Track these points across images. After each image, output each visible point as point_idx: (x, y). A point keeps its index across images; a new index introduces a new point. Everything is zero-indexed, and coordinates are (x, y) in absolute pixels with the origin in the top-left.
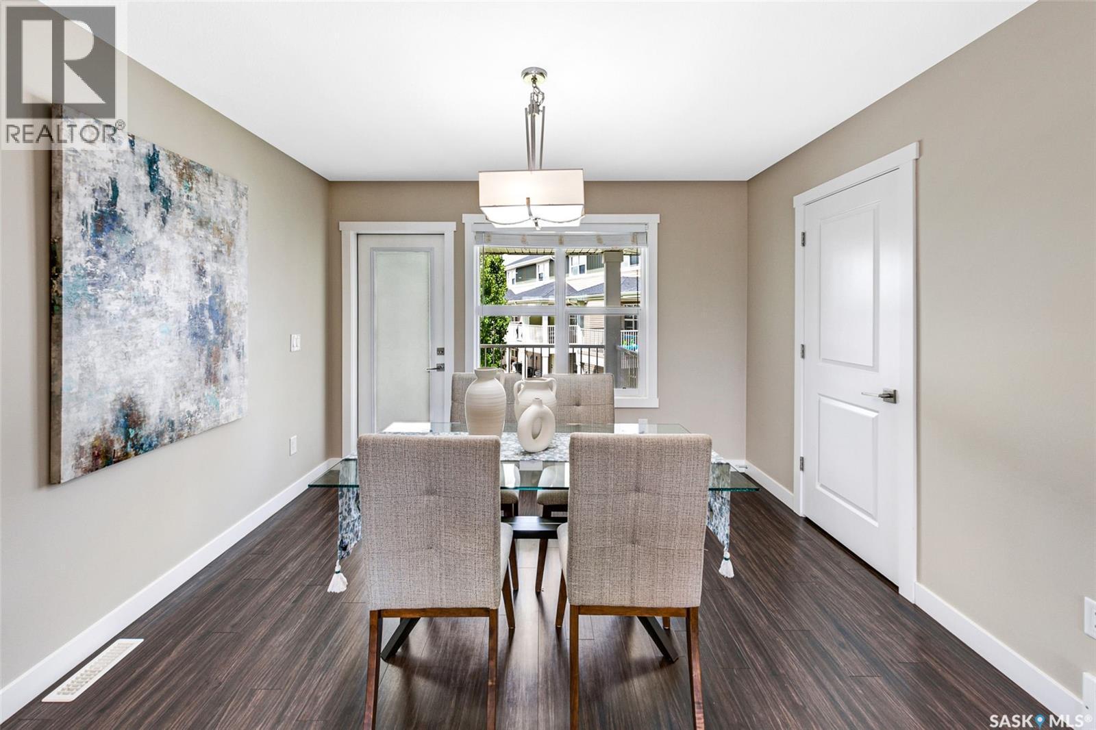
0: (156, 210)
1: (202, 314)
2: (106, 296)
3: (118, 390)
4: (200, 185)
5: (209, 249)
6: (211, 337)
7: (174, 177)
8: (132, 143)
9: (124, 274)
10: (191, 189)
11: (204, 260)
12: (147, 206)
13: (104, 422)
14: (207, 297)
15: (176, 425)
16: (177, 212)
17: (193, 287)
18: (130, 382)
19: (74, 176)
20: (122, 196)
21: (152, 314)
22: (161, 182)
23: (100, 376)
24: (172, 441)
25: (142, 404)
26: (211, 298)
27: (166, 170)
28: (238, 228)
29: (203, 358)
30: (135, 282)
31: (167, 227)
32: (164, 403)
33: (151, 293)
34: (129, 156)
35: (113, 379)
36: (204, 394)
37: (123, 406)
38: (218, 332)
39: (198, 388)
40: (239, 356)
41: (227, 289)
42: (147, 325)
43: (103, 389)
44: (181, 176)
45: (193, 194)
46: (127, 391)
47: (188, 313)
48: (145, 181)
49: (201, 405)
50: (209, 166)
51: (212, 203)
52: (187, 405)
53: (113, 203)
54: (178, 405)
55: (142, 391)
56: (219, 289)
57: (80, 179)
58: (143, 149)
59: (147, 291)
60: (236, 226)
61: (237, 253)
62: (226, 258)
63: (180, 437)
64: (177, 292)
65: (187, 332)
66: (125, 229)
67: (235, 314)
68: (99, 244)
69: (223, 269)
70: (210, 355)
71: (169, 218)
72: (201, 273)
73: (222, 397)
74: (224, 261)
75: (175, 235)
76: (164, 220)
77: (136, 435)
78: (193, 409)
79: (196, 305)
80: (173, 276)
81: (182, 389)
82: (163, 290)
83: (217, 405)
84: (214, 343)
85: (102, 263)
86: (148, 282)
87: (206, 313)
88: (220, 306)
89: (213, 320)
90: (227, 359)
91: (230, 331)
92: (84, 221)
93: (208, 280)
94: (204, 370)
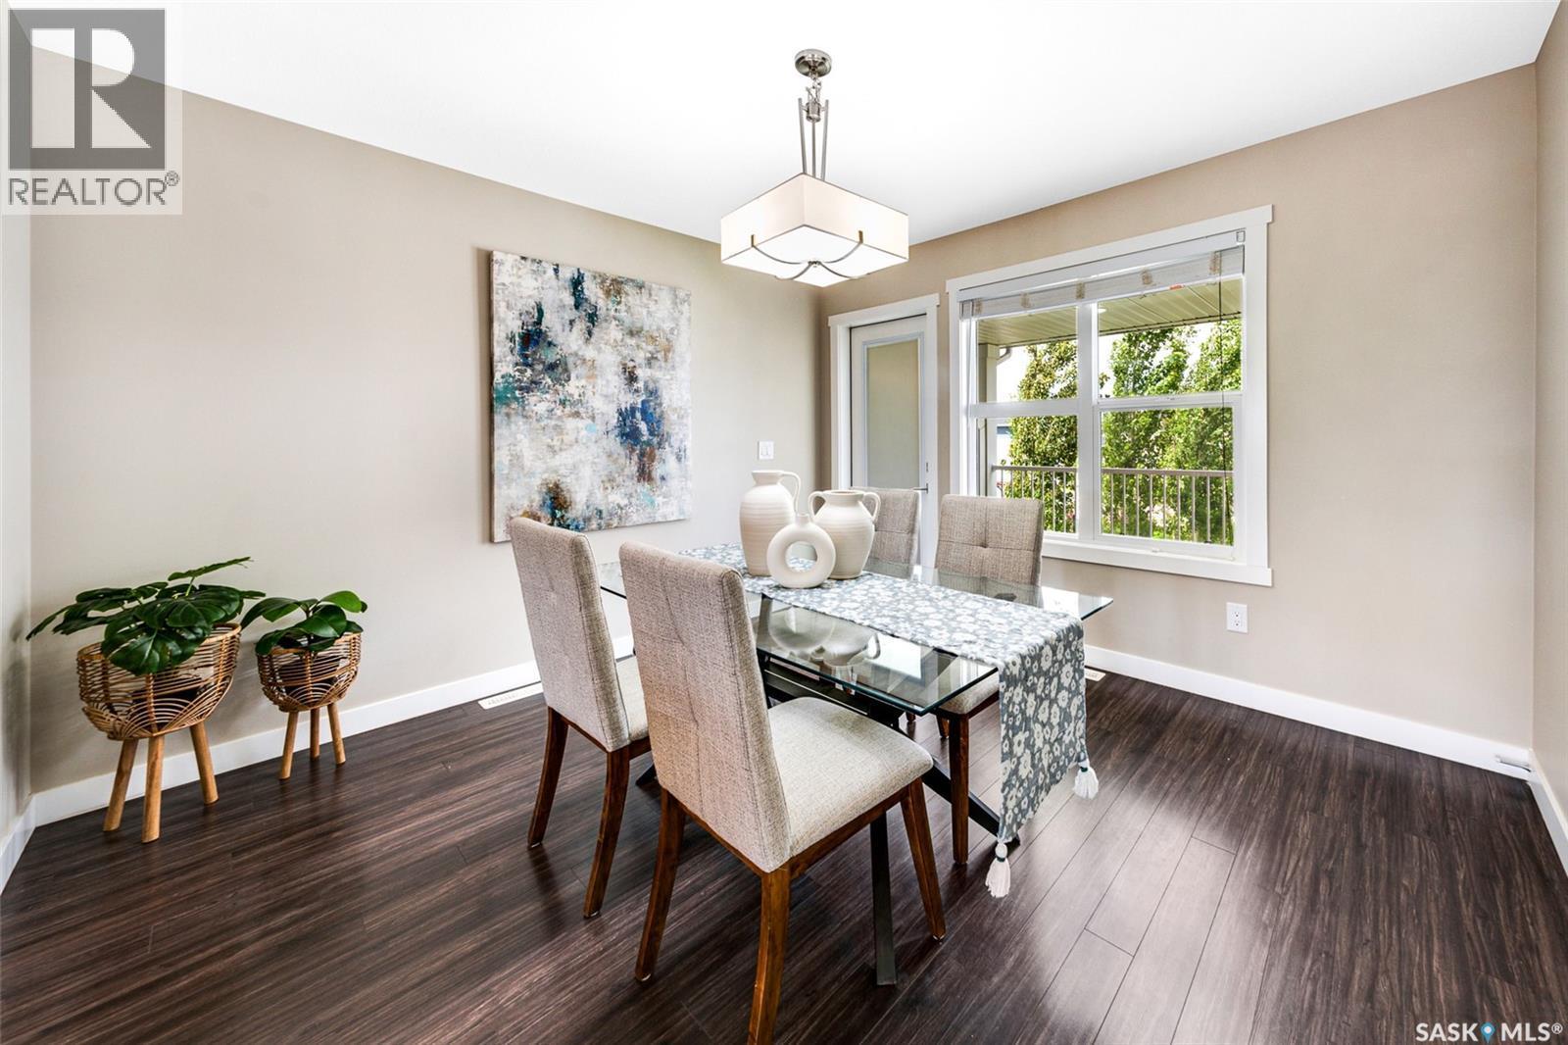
0: (581, 326)
1: (634, 417)
2: (532, 399)
3: (545, 476)
4: (630, 298)
5: (641, 357)
6: (645, 438)
7: (601, 293)
8: (556, 271)
9: (549, 380)
10: (619, 303)
11: (635, 367)
12: (572, 322)
13: (532, 501)
14: (640, 400)
15: (604, 515)
16: (604, 325)
17: (623, 392)
18: (556, 472)
19: (503, 304)
20: (547, 315)
21: (577, 414)
22: (586, 300)
23: (527, 463)
24: (600, 528)
25: (569, 491)
26: (643, 402)
27: (592, 290)
28: (678, 334)
29: (635, 458)
30: (560, 388)
31: (593, 340)
32: (591, 493)
33: (576, 397)
34: (554, 282)
35: (539, 466)
36: (636, 491)
37: (550, 490)
38: (652, 433)
39: (629, 483)
40: (679, 459)
41: (664, 394)
42: (571, 424)
43: (531, 474)
44: (608, 293)
45: (622, 307)
46: (553, 478)
47: (617, 415)
48: (570, 301)
49: (633, 500)
50: (639, 277)
51: (645, 313)
52: (617, 498)
53: (539, 322)
54: (606, 496)
55: (568, 480)
56: (653, 393)
57: (508, 306)
58: (567, 273)
59: (572, 395)
60: (676, 332)
61: (677, 359)
62: (663, 364)
63: (609, 526)
64: (606, 396)
65: (617, 432)
66: (550, 344)
67: (674, 417)
68: (526, 357)
69: (658, 374)
70: (642, 455)
71: (595, 331)
72: (632, 378)
73: (658, 496)
74: (660, 367)
75: (602, 346)
76: (590, 333)
77: (562, 517)
78: (624, 502)
79: (626, 408)
80: (600, 382)
81: (610, 482)
82: (589, 393)
83: (652, 502)
84: (649, 443)
85: (529, 372)
86: (573, 388)
87: (638, 415)
88: (655, 409)
89: (647, 423)
90: (664, 460)
91: (668, 433)
92: (512, 339)
93: (640, 385)
94: (636, 469)
